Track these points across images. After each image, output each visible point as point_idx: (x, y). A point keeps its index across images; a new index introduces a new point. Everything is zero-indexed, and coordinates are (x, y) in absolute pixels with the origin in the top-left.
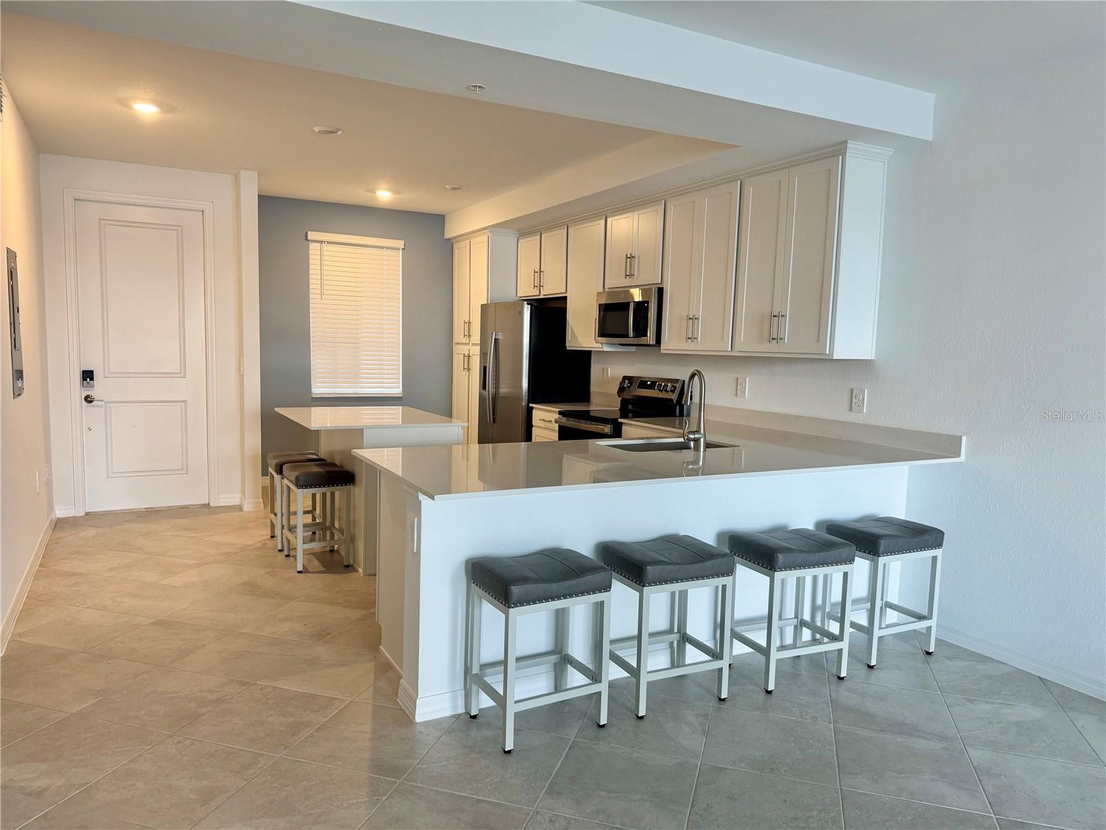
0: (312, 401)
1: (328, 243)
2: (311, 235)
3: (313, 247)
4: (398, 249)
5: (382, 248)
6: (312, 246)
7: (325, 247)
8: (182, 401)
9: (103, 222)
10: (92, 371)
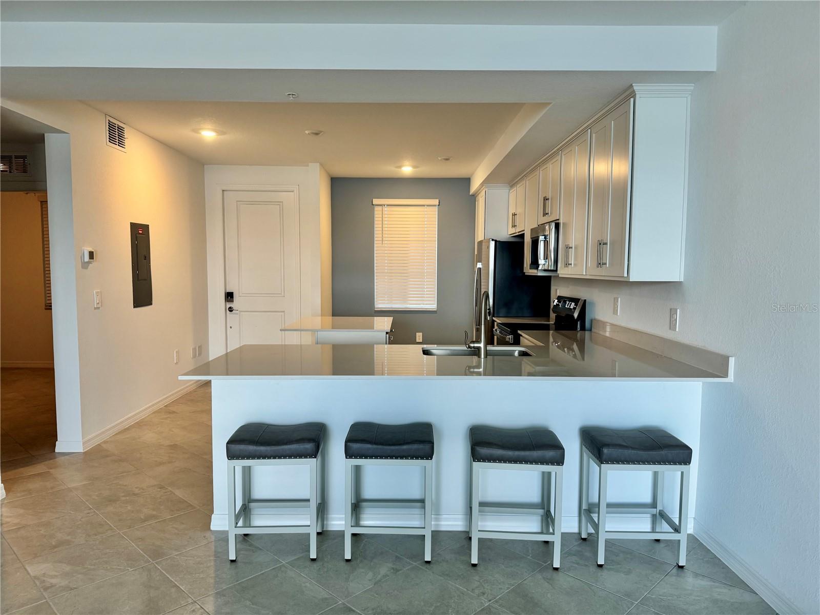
0: (375, 313)
1: (388, 205)
2: (375, 201)
3: (378, 210)
4: (435, 206)
5: (424, 206)
6: (376, 208)
7: (386, 209)
8: (282, 312)
9: (239, 203)
10: (233, 293)
